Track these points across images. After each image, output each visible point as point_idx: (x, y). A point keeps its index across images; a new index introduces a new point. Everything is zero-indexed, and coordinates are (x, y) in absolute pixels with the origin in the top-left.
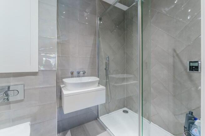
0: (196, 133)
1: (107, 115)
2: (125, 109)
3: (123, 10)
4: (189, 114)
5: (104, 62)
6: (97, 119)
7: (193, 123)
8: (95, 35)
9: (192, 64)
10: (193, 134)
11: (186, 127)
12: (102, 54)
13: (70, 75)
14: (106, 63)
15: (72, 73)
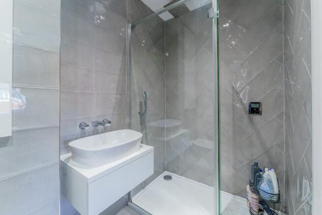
0: (266, 187)
1: (142, 190)
2: (166, 173)
3: (163, 20)
4: (255, 165)
5: (138, 102)
6: (127, 205)
7: (260, 176)
8: (124, 54)
9: (253, 106)
10: (262, 189)
11: (252, 182)
12: (135, 88)
13: (78, 130)
14: (141, 103)
15: (82, 126)
